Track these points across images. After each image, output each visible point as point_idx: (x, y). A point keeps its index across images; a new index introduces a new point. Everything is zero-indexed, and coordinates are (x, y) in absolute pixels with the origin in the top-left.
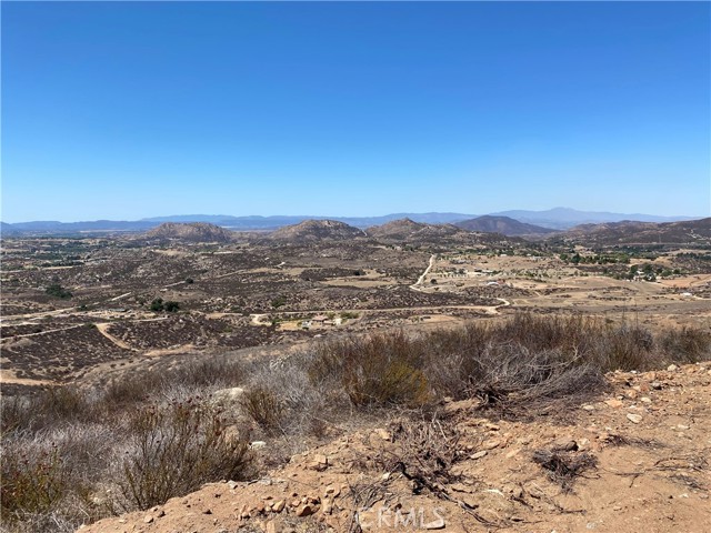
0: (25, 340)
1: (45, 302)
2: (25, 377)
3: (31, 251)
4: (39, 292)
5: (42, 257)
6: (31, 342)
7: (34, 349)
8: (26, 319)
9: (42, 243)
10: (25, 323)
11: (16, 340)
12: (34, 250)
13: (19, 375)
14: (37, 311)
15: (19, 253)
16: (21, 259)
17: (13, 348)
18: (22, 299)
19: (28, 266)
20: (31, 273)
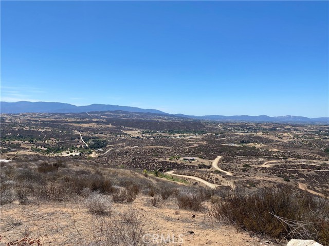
0: (312, 172)
1: (323, 156)
2: (311, 189)
3: (318, 131)
4: (321, 151)
5: (324, 134)
6: (315, 174)
7: (316, 177)
8: (314, 163)
9: (324, 128)
10: (313, 164)
11: (308, 171)
12: (320, 131)
13: (308, 187)
14: (319, 159)
15: (313, 132)
16: (314, 135)
17: (307, 175)
18: (313, 153)
19: (317, 138)
20: (318, 141)
